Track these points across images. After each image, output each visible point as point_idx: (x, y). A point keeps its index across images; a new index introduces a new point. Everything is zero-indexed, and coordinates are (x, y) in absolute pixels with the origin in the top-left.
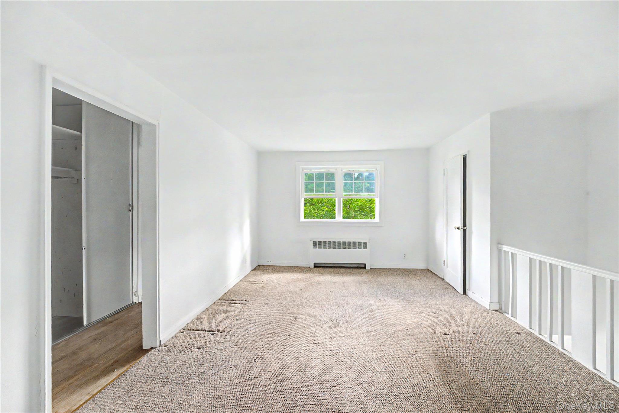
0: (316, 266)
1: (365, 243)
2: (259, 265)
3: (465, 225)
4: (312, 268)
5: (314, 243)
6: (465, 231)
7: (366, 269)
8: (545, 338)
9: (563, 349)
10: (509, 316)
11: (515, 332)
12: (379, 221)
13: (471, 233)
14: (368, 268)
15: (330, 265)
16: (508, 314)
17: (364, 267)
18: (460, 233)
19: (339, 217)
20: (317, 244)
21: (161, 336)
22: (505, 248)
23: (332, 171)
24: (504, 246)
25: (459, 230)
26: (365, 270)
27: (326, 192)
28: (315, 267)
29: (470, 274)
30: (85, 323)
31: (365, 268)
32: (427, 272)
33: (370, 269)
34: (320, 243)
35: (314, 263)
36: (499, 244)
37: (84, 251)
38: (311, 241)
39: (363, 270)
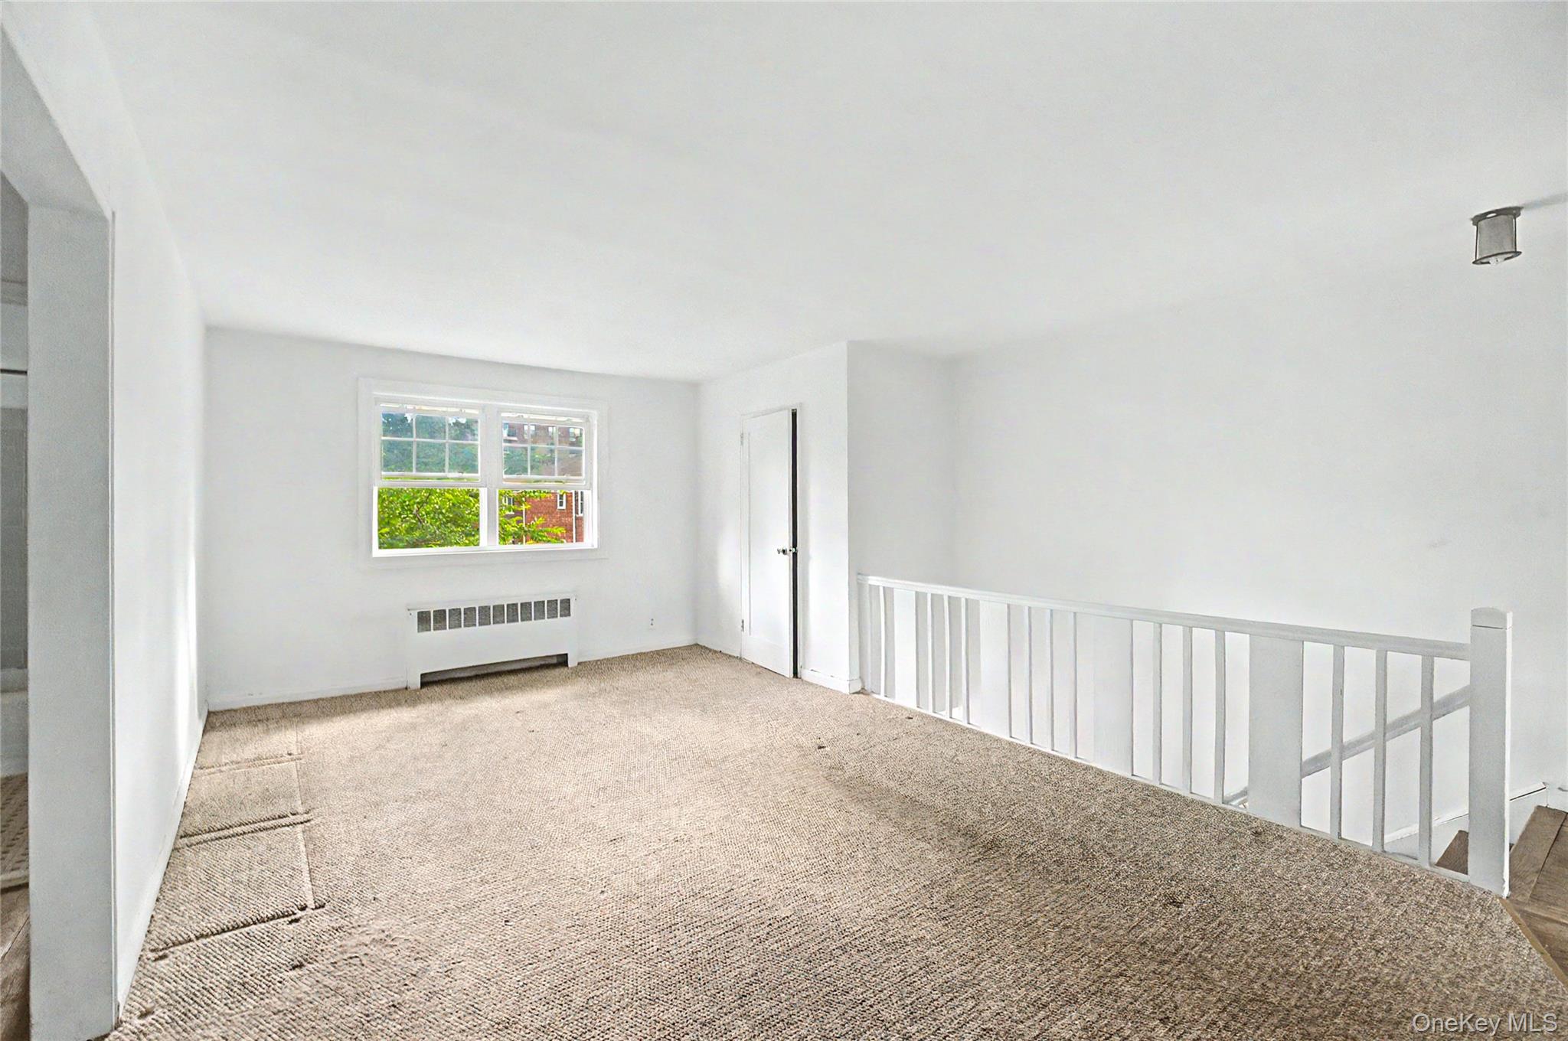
0: (429, 681)
1: (566, 603)
3: (795, 545)
4: (416, 691)
5: (423, 619)
6: (795, 555)
7: (567, 666)
8: (944, 715)
9: (969, 723)
10: (882, 697)
11: (904, 717)
12: (596, 546)
13: (808, 558)
14: (572, 663)
15: (462, 675)
16: (879, 694)
17: (562, 661)
18: (787, 560)
19: (488, 540)
20: (432, 617)
22: (873, 580)
24: (870, 577)
25: (786, 556)
26: (566, 669)
27: (451, 471)
28: (424, 684)
29: (804, 634)
31: (564, 664)
32: (697, 650)
33: (579, 664)
34: (439, 614)
35: (422, 675)
36: (859, 574)
38: (412, 612)
39: (563, 671)
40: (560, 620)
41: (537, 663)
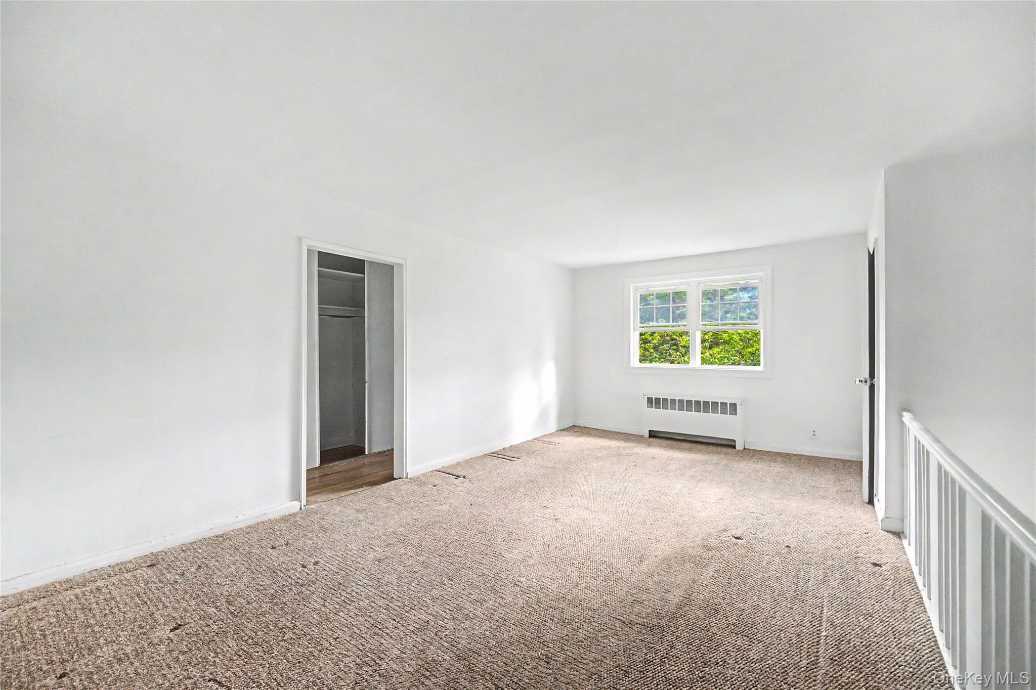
0: (653, 434)
1: (734, 406)
2: (575, 425)
3: (872, 376)
4: (645, 438)
5: (650, 400)
7: (736, 448)
12: (766, 370)
14: (739, 447)
15: (677, 437)
17: (730, 445)
19: (695, 362)
20: (654, 402)
21: (407, 468)
23: (680, 288)
26: (734, 450)
27: (673, 322)
28: (650, 436)
30: (366, 453)
31: (734, 447)
33: (742, 448)
34: (658, 400)
35: (650, 431)
37: (366, 384)
38: (644, 396)
39: (730, 450)
40: (728, 417)
41: (724, 442)
